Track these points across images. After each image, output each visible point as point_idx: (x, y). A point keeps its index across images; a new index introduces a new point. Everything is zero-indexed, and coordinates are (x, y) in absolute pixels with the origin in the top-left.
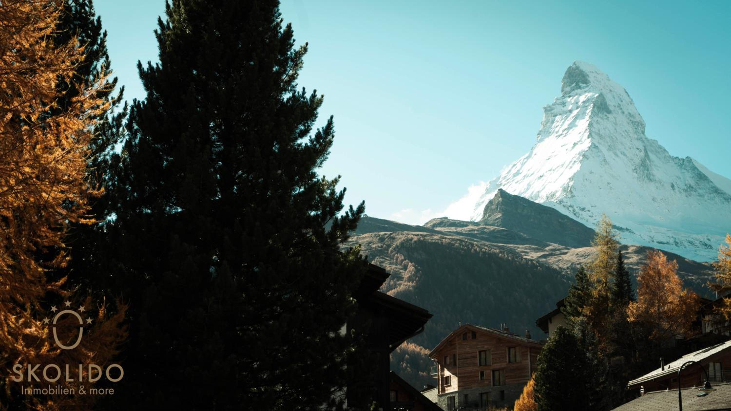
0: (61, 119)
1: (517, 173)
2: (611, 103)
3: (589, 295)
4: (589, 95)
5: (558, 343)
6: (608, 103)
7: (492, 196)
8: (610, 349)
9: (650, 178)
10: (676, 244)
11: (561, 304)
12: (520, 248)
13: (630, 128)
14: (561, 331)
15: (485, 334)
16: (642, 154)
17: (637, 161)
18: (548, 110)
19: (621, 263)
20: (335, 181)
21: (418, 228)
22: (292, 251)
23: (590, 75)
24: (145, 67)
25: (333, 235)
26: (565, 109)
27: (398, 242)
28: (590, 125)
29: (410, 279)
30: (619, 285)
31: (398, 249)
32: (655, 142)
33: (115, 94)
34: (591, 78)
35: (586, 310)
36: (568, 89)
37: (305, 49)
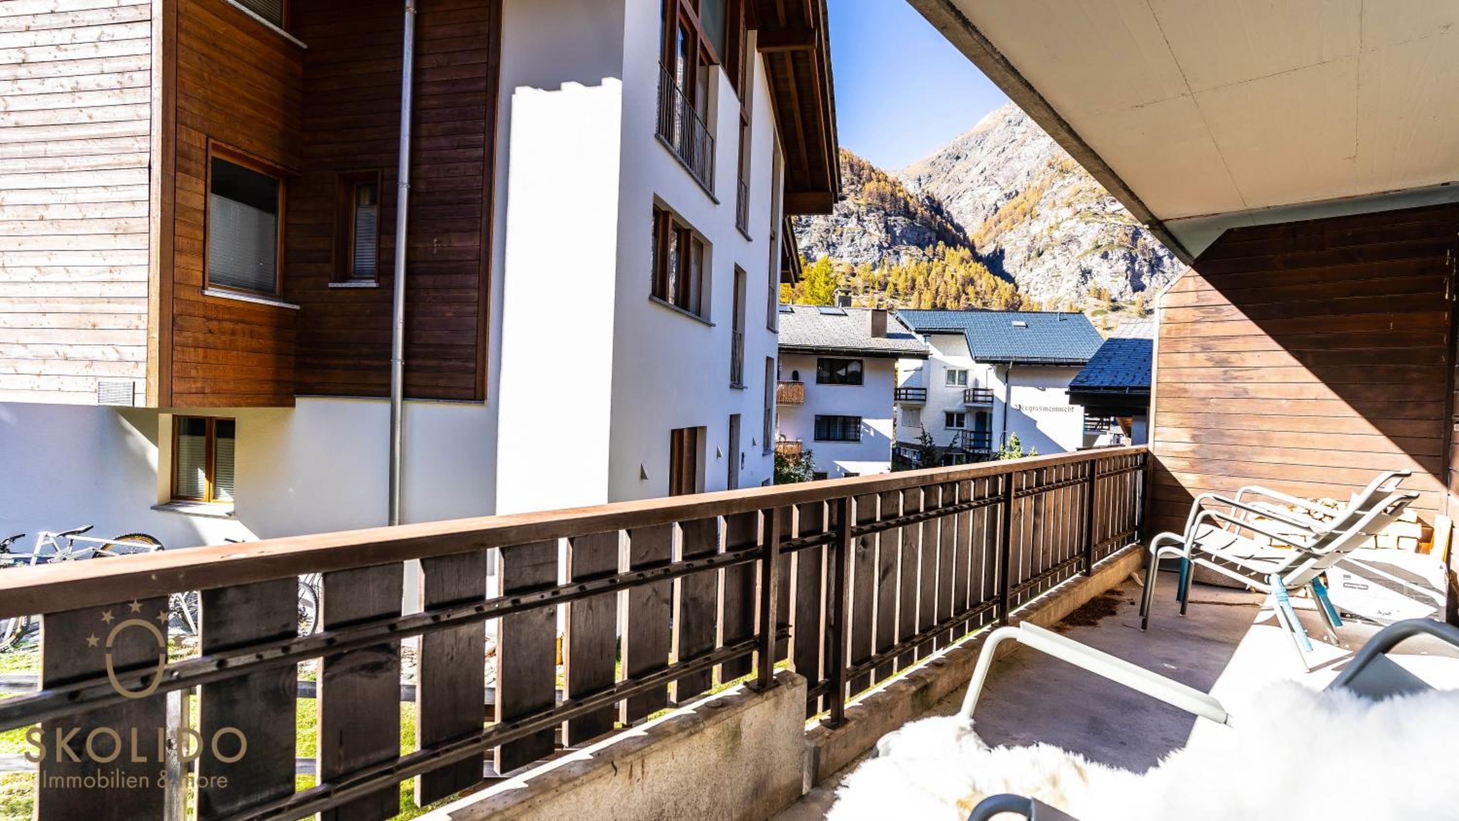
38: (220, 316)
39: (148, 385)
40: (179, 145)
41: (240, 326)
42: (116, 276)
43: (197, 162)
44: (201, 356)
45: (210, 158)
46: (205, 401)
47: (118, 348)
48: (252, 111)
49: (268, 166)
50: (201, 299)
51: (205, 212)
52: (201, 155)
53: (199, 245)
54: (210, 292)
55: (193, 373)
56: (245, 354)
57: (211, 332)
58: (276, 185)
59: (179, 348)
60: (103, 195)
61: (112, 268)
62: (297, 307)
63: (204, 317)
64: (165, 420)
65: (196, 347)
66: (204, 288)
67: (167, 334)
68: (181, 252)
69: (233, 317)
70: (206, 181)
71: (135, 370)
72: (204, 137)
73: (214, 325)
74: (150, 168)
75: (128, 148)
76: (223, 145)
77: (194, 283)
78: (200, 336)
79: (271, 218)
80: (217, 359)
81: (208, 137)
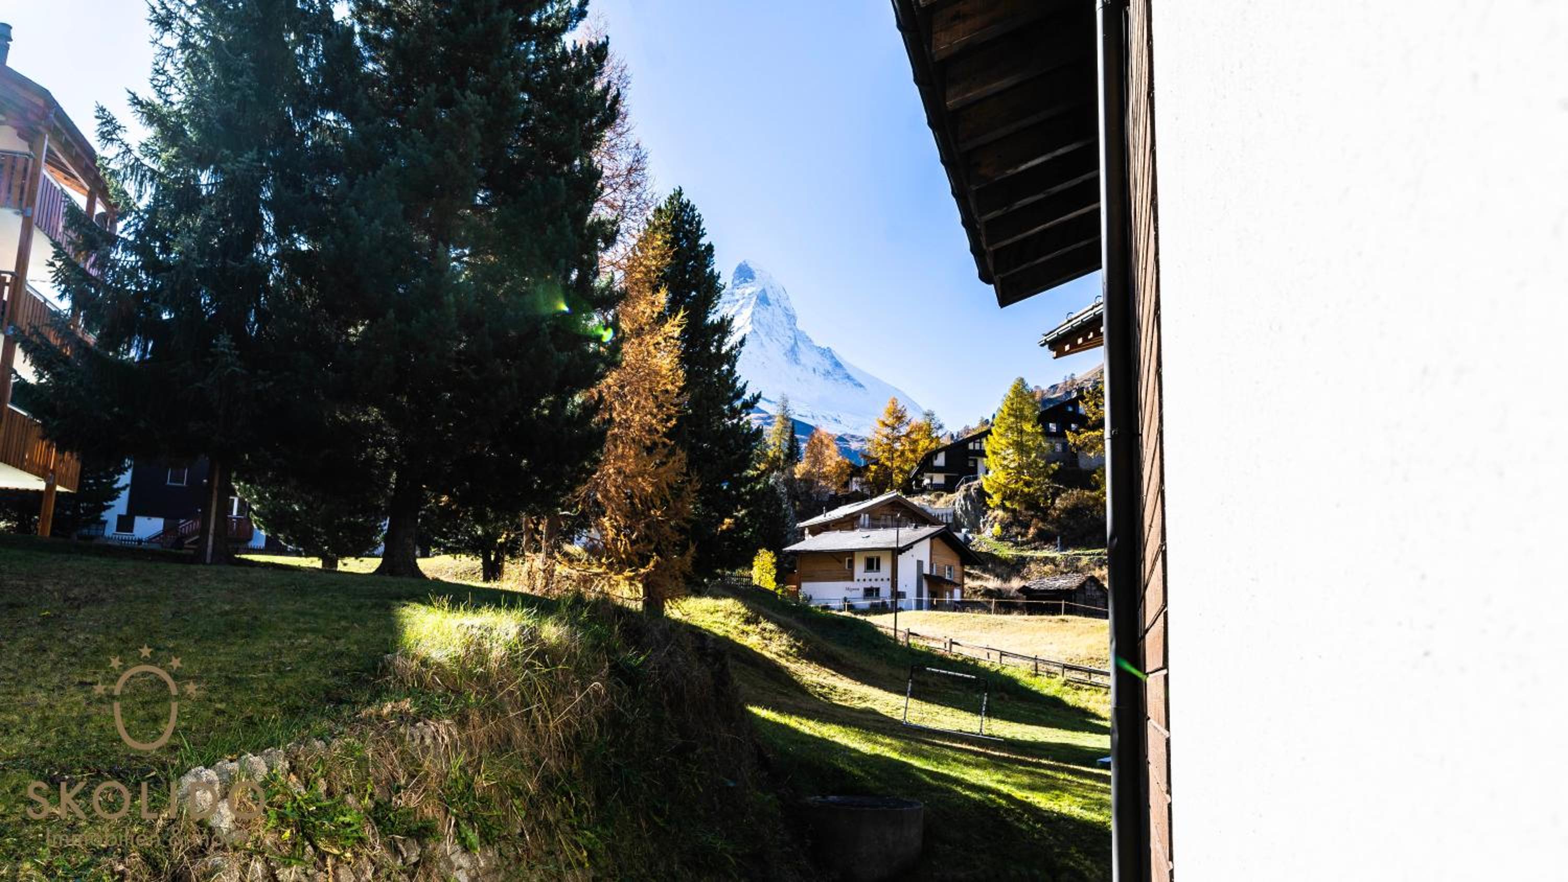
2: (771, 297)
3: (766, 455)
4: (754, 289)
6: (769, 296)
9: (796, 361)
10: (813, 417)
13: (784, 319)
16: (793, 342)
17: (788, 347)
19: (792, 435)
23: (757, 273)
26: (733, 298)
28: (753, 314)
30: (790, 448)
32: (803, 332)
34: (757, 275)
36: (737, 282)
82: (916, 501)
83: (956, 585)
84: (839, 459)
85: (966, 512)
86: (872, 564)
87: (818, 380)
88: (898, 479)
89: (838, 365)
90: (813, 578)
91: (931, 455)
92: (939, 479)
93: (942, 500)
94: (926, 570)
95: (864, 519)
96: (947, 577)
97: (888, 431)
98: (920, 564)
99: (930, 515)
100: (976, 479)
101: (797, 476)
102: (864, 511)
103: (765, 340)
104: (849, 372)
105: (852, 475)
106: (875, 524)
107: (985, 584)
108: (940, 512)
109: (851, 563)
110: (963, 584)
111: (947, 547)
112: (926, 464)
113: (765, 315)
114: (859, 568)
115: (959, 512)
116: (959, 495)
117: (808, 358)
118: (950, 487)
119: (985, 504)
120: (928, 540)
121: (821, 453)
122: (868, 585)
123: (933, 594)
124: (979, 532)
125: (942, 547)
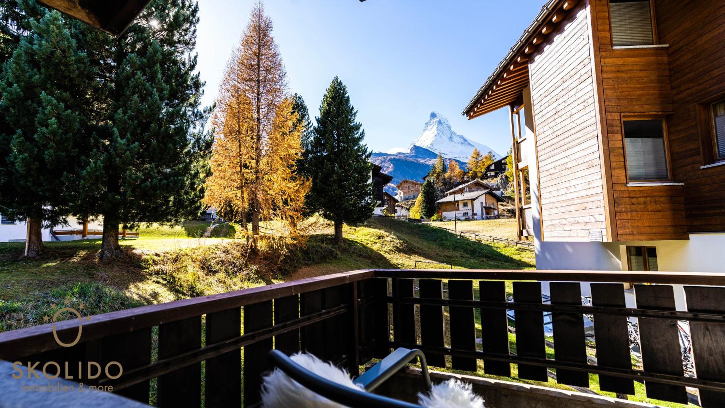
0: (294, 133)
1: (418, 141)
2: (442, 122)
3: (436, 171)
4: (437, 120)
5: (427, 184)
7: (412, 146)
8: (441, 185)
9: (452, 141)
10: (458, 157)
11: (429, 174)
12: (419, 159)
13: (447, 128)
14: (428, 181)
15: (409, 181)
17: (449, 136)
18: (426, 124)
19: (444, 163)
20: (366, 145)
21: (393, 155)
22: (355, 163)
24: (317, 118)
25: (365, 159)
26: (430, 123)
27: (388, 159)
28: (437, 127)
29: (392, 168)
30: (443, 168)
31: (388, 161)
32: (453, 131)
33: (311, 125)
34: (437, 115)
35: (435, 175)
36: (431, 118)
37: (357, 112)
38: (637, 196)
39: (607, 232)
40: (608, 121)
41: (649, 199)
42: (591, 186)
43: (616, 126)
44: (629, 216)
45: (622, 122)
46: (634, 238)
47: (594, 216)
48: (641, 92)
49: (653, 115)
50: (626, 189)
51: (623, 148)
52: (618, 122)
53: (622, 164)
54: (631, 185)
55: (627, 225)
56: (653, 213)
57: (633, 204)
58: (661, 121)
59: (618, 213)
60: (583, 153)
61: (589, 183)
62: (682, 184)
63: (629, 197)
64: (623, 248)
65: (627, 212)
66: (627, 183)
67: (612, 208)
68: (614, 169)
69: (643, 195)
70: (622, 133)
71: (602, 225)
72: (618, 114)
73: (634, 200)
74: (597, 136)
75: (589, 131)
76: (628, 114)
77: (622, 182)
78: (628, 206)
79: (660, 140)
80: (638, 217)
81: (620, 113)
82: (485, 182)
83: (495, 209)
84: (459, 170)
85: (502, 184)
86: (465, 205)
87: (460, 146)
88: (479, 175)
89: (465, 140)
90: (445, 211)
91: (489, 166)
92: (493, 173)
93: (493, 180)
94: (484, 205)
95: (466, 189)
96: (492, 207)
97: (474, 159)
98: (482, 203)
99: (489, 186)
100: (504, 172)
101: (446, 177)
102: (466, 186)
103: (442, 135)
104: (469, 142)
105: (464, 175)
106: (470, 191)
107: (507, 207)
108: (493, 185)
109: (458, 205)
110: (498, 208)
111: (492, 197)
112: (488, 169)
113: (441, 127)
114: (461, 206)
115: (499, 184)
116: (499, 178)
117: (455, 139)
118: (496, 176)
119: (508, 180)
120: (484, 195)
121: (453, 169)
122: (464, 212)
123: (487, 214)
124: (507, 190)
125: (489, 197)
